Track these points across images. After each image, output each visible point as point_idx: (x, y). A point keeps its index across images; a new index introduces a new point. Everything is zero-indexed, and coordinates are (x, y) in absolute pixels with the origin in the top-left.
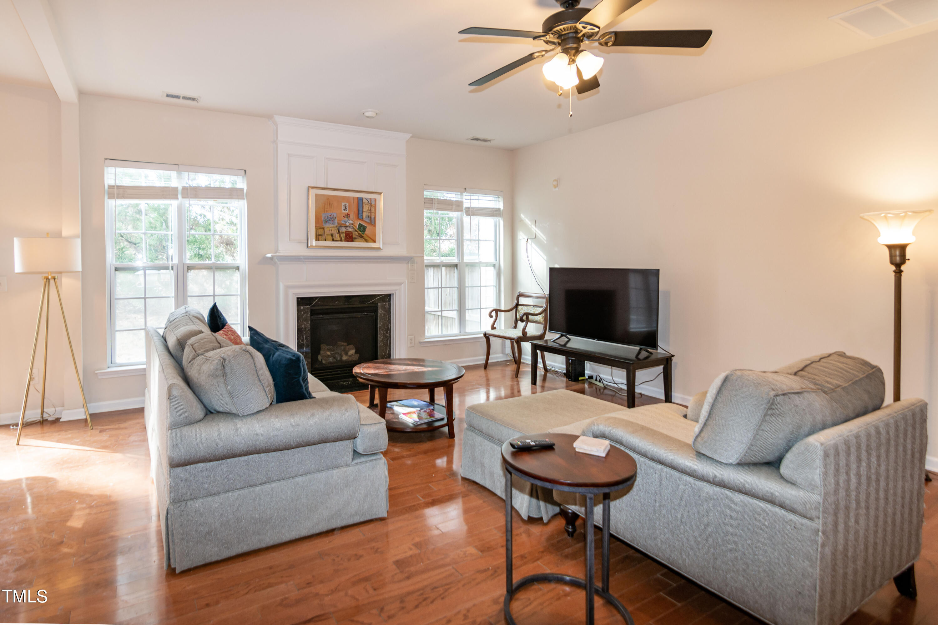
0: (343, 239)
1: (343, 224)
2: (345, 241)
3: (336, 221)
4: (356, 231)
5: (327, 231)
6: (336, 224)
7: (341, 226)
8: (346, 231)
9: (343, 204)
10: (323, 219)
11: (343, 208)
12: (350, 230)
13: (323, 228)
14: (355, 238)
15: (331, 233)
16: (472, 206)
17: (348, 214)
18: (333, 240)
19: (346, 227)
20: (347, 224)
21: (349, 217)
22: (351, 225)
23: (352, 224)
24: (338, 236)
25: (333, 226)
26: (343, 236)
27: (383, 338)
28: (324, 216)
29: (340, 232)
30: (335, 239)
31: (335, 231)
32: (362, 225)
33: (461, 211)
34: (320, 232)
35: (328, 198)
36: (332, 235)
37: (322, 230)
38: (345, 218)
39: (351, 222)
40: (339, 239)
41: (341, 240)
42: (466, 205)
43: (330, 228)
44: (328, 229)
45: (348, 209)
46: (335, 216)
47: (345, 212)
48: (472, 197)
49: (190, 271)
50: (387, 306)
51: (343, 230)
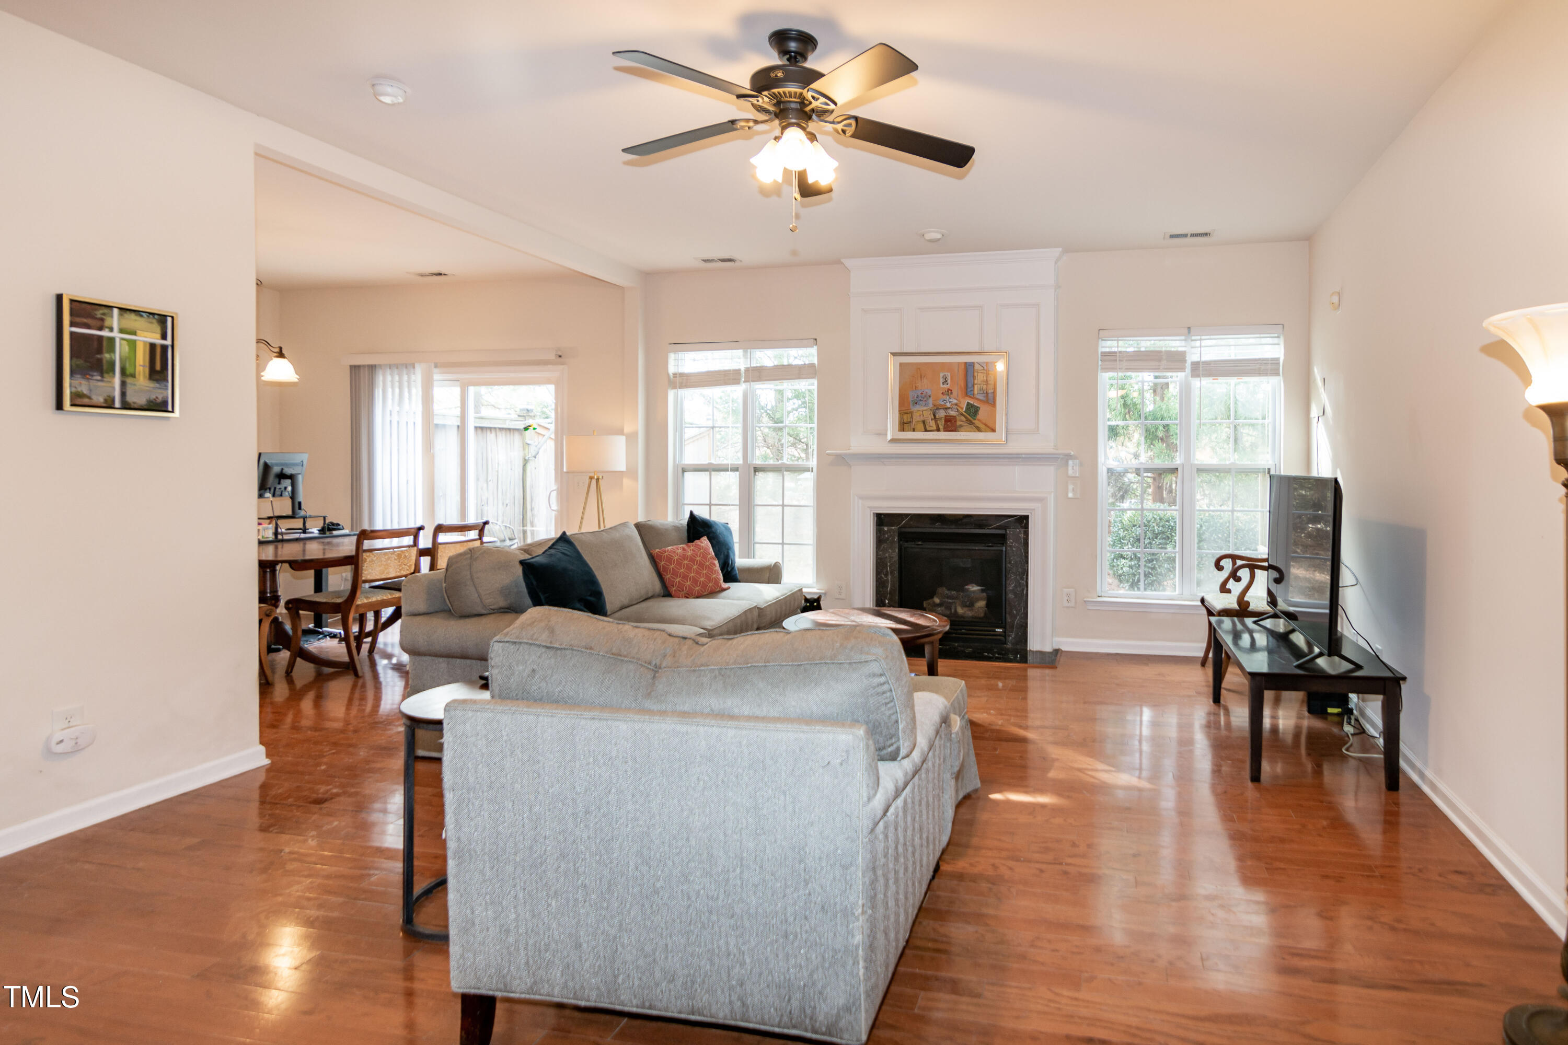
0: (941, 427)
1: (942, 405)
2: (945, 431)
3: (930, 401)
4: (962, 415)
5: (917, 417)
6: (931, 406)
7: (938, 409)
8: (946, 416)
9: (942, 375)
10: (911, 399)
11: (942, 380)
12: (953, 413)
13: (911, 413)
14: (961, 426)
15: (922, 419)
16: (1203, 359)
17: (949, 390)
18: (926, 430)
19: (947, 409)
20: (948, 405)
21: (952, 393)
22: (955, 407)
23: (956, 404)
24: (933, 423)
25: (925, 408)
26: (941, 424)
27: (1015, 586)
28: (912, 395)
29: (937, 417)
30: (928, 429)
31: (928, 416)
32: (972, 406)
33: (1183, 369)
34: (906, 418)
35: (919, 367)
36: (924, 422)
37: (909, 415)
38: (945, 397)
39: (954, 401)
40: (935, 428)
41: (938, 430)
42: (1193, 357)
43: (921, 412)
44: (918, 414)
45: (949, 381)
46: (929, 393)
47: (945, 386)
48: (1204, 343)
49: (757, 473)
50: (1022, 535)
51: (941, 414)
